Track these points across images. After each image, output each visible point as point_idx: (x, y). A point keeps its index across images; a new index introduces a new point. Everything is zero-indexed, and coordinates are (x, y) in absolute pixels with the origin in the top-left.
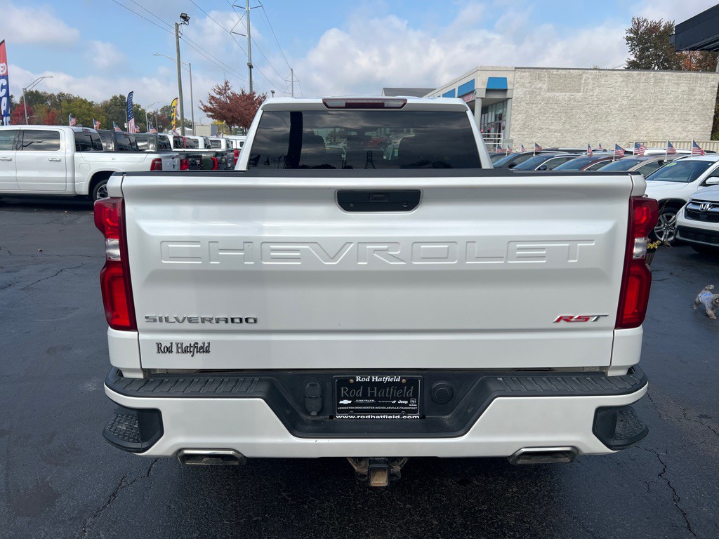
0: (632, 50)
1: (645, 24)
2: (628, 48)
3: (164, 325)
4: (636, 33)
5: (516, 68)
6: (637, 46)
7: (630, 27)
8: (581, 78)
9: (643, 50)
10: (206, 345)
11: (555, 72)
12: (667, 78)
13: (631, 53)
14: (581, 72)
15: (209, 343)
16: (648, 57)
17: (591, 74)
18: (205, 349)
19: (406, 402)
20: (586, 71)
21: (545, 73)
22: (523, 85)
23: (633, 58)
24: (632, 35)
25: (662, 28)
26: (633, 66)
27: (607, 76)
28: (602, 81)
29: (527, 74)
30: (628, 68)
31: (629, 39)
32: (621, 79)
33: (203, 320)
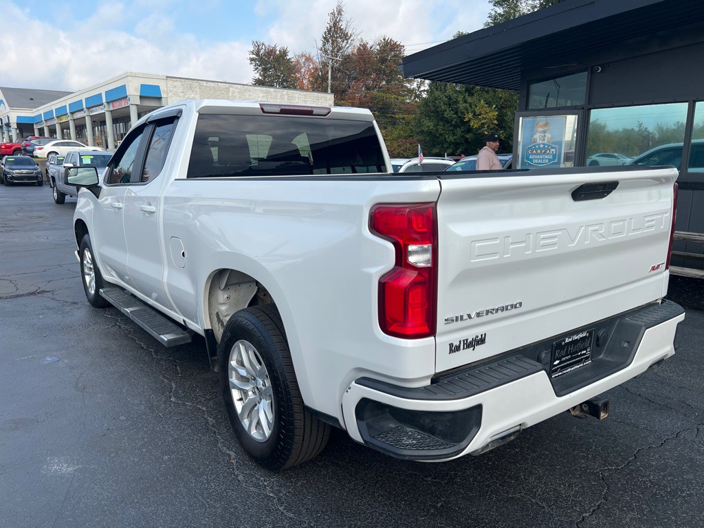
0: (256, 69)
1: (263, 47)
2: (252, 67)
3: (460, 324)
4: (257, 54)
5: (167, 77)
6: (259, 66)
7: (252, 49)
8: (229, 91)
9: (265, 70)
10: (483, 336)
11: (205, 83)
12: (297, 96)
13: (256, 71)
14: (227, 85)
15: (485, 334)
16: (270, 76)
17: (237, 88)
18: (481, 341)
19: (585, 352)
20: (232, 85)
21: (195, 84)
22: (176, 94)
23: (257, 76)
24: (254, 56)
25: (278, 52)
26: (259, 83)
27: (249, 91)
28: (247, 94)
29: (178, 83)
30: (255, 84)
31: (252, 60)
32: (261, 95)
33: (488, 312)
